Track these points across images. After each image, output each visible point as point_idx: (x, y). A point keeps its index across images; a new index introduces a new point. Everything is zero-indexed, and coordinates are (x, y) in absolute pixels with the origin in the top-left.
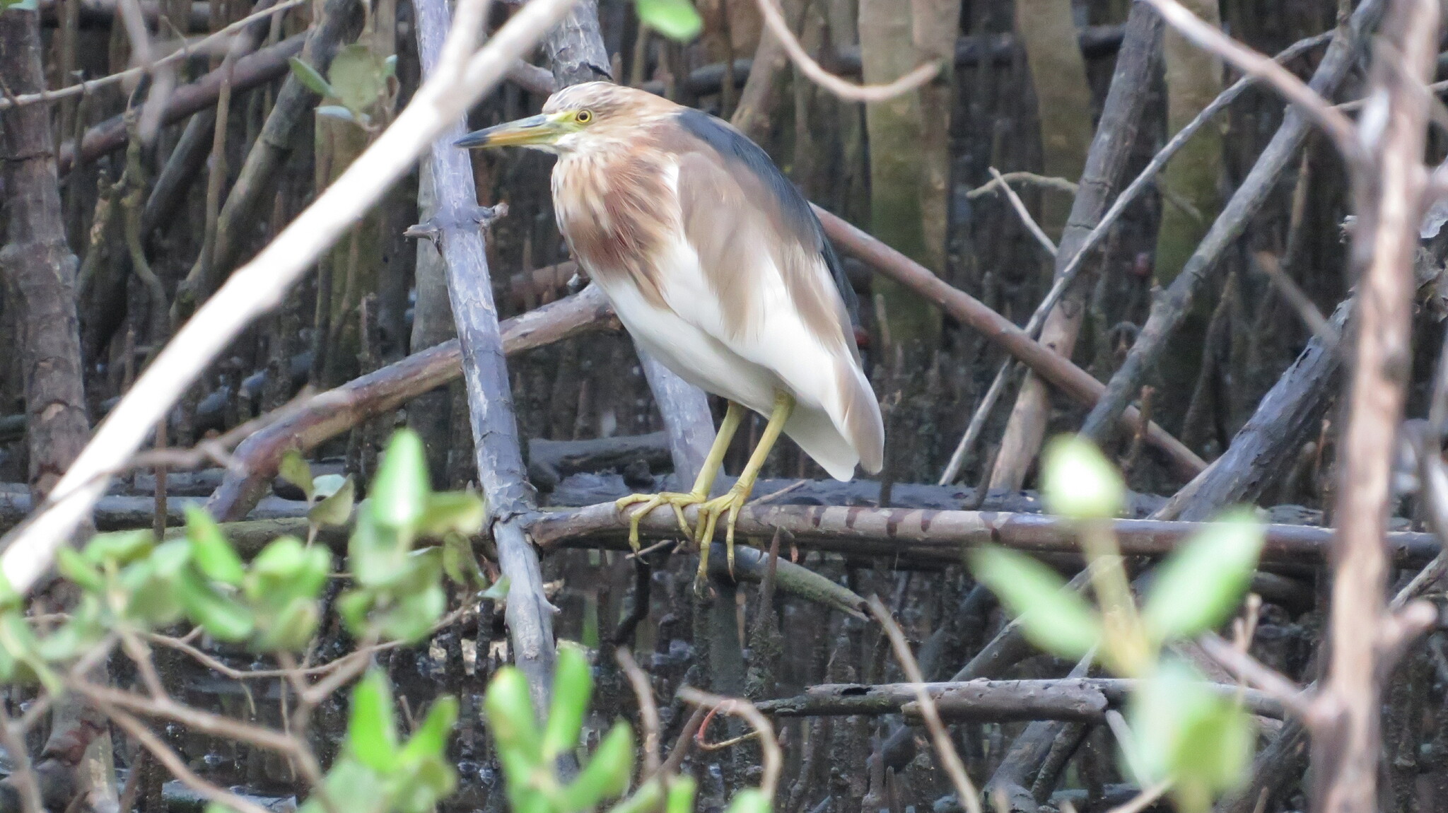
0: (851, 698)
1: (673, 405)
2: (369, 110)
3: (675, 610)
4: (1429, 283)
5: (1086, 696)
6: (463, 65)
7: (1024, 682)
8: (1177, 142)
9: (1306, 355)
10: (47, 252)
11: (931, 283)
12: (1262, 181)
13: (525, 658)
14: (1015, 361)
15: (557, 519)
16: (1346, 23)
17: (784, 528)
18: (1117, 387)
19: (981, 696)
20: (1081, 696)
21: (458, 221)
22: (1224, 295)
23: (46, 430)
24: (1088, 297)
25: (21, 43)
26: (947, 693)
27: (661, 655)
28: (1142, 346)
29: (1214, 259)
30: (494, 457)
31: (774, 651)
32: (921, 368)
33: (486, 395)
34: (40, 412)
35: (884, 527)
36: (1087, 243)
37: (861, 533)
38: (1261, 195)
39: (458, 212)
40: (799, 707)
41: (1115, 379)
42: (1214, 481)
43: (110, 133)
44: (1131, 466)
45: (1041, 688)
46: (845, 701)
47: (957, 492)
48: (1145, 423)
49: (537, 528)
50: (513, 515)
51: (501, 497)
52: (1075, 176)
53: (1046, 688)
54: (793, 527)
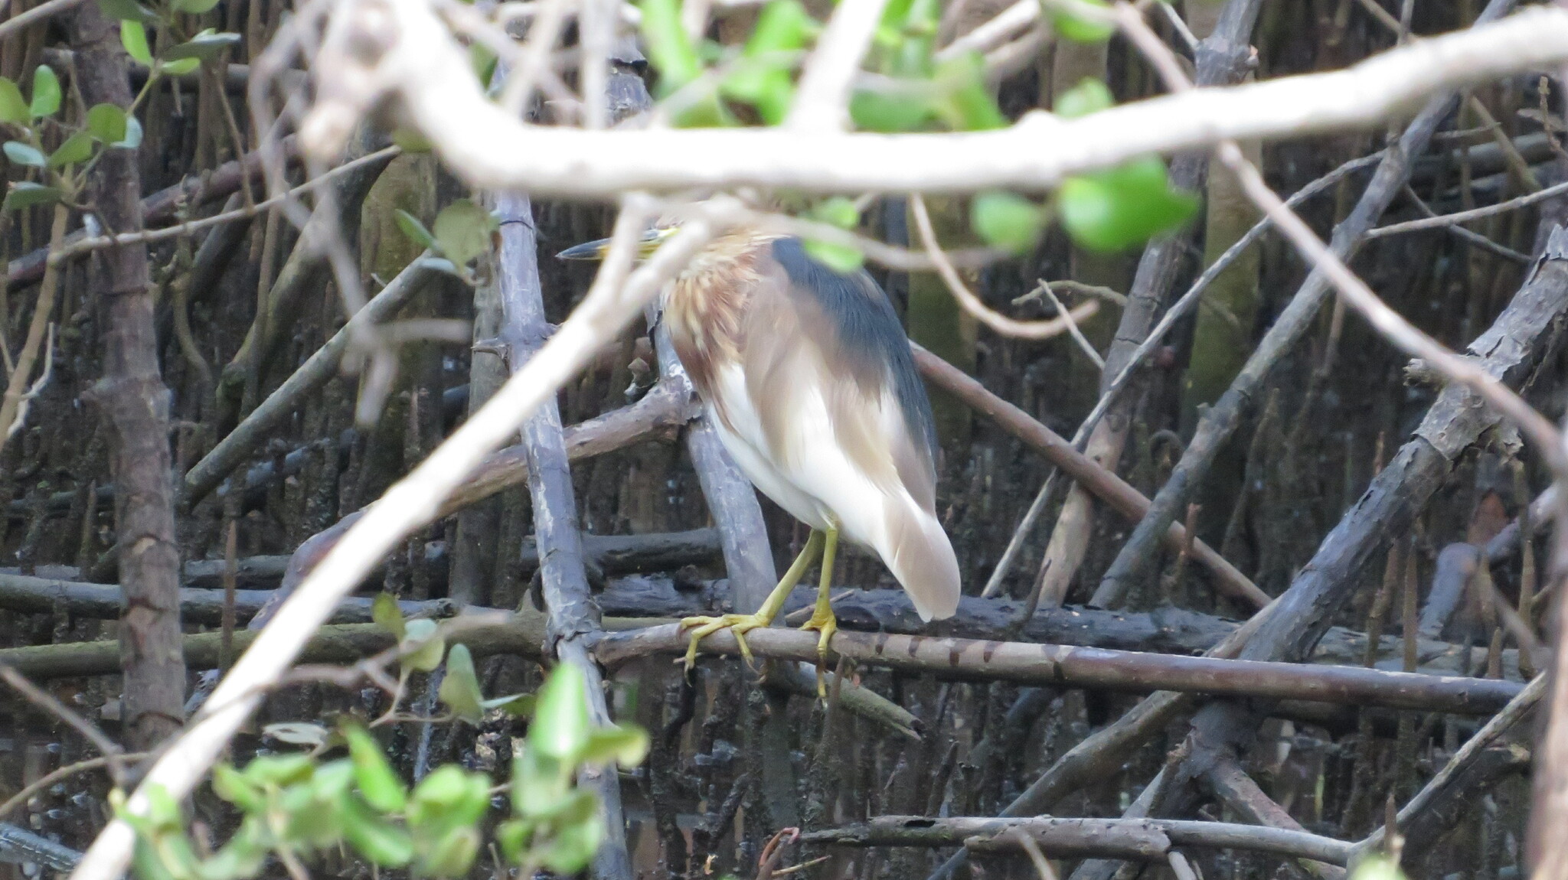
0: (914, 830)
1: (728, 516)
2: (473, 264)
3: (719, 712)
4: (1490, 428)
5: (1149, 836)
6: (620, 284)
7: (1088, 821)
8: (1225, 259)
9: (1368, 497)
10: (142, 387)
11: (980, 394)
12: (1310, 300)
13: (588, 779)
14: (1061, 472)
15: (621, 639)
16: (1395, 144)
17: (847, 655)
18: (1162, 503)
19: (1044, 832)
20: (1144, 837)
21: (527, 338)
22: (1267, 411)
23: (138, 563)
24: (1133, 411)
25: (121, 180)
26: (1010, 829)
27: (704, 756)
28: (1189, 462)
29: (1260, 377)
30: (559, 574)
31: (833, 776)
32: (958, 467)
33: (553, 513)
34: (132, 545)
35: (946, 657)
36: (1134, 358)
37: (923, 662)
38: (1308, 315)
39: (526, 328)
40: (862, 837)
41: (1161, 495)
42: (1276, 620)
43: (155, 207)
44: (1175, 582)
45: (1104, 827)
46: (908, 833)
47: (1004, 605)
48: (1191, 540)
49: (601, 647)
50: (577, 633)
51: (565, 615)
52: (1126, 289)
53: (1109, 827)
54: (856, 653)
